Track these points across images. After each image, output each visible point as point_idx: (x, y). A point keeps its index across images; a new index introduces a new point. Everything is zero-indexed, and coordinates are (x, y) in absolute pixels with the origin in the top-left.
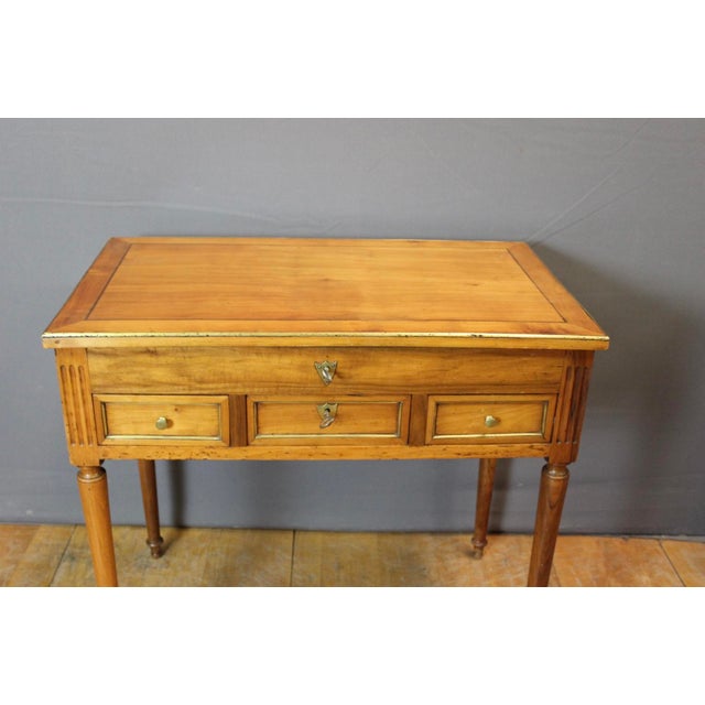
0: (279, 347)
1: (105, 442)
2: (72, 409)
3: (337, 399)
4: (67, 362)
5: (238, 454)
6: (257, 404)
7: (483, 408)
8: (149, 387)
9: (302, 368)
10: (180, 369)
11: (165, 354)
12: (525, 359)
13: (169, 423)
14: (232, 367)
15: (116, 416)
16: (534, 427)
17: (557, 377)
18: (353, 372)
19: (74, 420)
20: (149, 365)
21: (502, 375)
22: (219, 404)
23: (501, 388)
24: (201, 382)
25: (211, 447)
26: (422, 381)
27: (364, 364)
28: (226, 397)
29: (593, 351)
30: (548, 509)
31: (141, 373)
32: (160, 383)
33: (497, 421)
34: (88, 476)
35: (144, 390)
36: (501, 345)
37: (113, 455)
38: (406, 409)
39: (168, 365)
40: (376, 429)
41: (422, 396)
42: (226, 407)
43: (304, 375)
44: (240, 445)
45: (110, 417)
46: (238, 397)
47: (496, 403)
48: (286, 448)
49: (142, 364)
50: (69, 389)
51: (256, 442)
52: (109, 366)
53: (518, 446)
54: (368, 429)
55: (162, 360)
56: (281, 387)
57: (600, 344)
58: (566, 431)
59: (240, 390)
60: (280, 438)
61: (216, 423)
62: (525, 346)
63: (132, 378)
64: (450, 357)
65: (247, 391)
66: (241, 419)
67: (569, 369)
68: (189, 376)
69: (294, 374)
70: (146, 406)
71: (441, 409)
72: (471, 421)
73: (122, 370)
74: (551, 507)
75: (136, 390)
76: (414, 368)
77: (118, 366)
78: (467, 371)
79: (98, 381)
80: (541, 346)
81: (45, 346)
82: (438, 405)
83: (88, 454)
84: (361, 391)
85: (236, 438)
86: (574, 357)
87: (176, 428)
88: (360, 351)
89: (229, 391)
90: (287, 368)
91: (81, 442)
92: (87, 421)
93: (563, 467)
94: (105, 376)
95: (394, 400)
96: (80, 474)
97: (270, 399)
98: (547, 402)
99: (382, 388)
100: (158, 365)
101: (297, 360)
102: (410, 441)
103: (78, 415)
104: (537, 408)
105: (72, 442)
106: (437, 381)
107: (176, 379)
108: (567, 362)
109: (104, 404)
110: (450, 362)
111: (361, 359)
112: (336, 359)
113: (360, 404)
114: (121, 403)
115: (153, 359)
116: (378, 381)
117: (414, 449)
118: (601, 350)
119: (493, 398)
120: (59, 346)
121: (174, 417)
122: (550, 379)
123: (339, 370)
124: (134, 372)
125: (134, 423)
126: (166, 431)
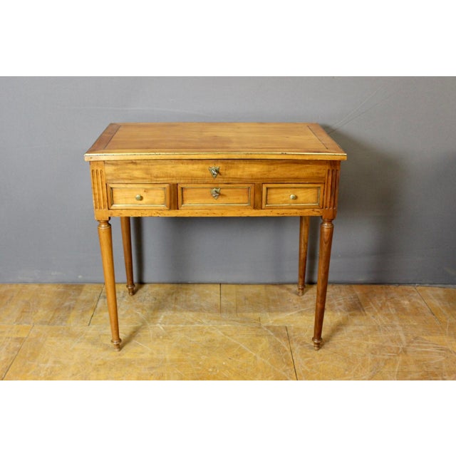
0: (192, 160)
1: (112, 208)
2: (96, 191)
3: (220, 186)
4: (95, 168)
5: (174, 213)
6: (182, 188)
7: (289, 190)
8: (133, 180)
9: (204, 170)
10: (147, 171)
11: (140, 164)
12: (308, 165)
13: (141, 198)
14: (171, 169)
15: (117, 194)
16: (314, 201)
17: (323, 175)
18: (227, 172)
19: (97, 196)
20: (132, 169)
21: (297, 174)
22: (165, 188)
23: (297, 180)
24: (157, 177)
25: (161, 210)
26: (259, 177)
27: (231, 168)
28: (168, 185)
29: (340, 161)
30: (324, 244)
31: (129, 173)
32: (138, 178)
33: (296, 198)
34: (103, 226)
35: (130, 182)
36: (295, 158)
37: (116, 214)
38: (252, 190)
39: (141, 169)
40: (238, 201)
41: (259, 184)
42: (168, 190)
43: (204, 174)
44: (175, 209)
45: (114, 195)
46: (174, 185)
47: (295, 188)
48: (196, 211)
49: (129, 169)
50: (96, 182)
51: (182, 208)
52: (115, 170)
53: (307, 210)
54: (235, 201)
55: (139, 167)
56: (194, 180)
57: (342, 157)
58: (330, 202)
59: (174, 181)
60: (194, 205)
61: (163, 198)
62: (307, 158)
63: (125, 176)
64: (272, 164)
65: (178, 182)
66: (175, 196)
67: (329, 170)
68: (151, 174)
69: (200, 173)
70: (131, 189)
71: (270, 191)
72: (283, 197)
73: (120, 172)
74: (326, 243)
75: (126, 182)
76: (255, 170)
77: (118, 170)
78: (280, 171)
79: (109, 178)
80: (314, 158)
81: (86, 160)
82: (267, 189)
83: (103, 214)
84: (231, 182)
85: (173, 206)
86: (331, 165)
87: (145, 200)
88: (230, 161)
89: (169, 182)
90: (195, 170)
91: (100, 208)
92: (103, 197)
93: (330, 221)
94: (112, 175)
95: (246, 186)
96: (100, 226)
97: (189, 186)
98: (319, 187)
99: (241, 181)
100: (137, 169)
101: (201, 166)
102: (255, 208)
103: (99, 195)
104: (315, 191)
105: (96, 208)
106: (266, 176)
107: (145, 176)
108: (328, 167)
109: (112, 188)
110: (272, 167)
111: (230, 165)
112: (219, 166)
113: (231, 188)
114: (119, 188)
115: (134, 166)
116: (238, 177)
117: (257, 211)
118: (344, 161)
119: (294, 185)
120: (92, 160)
121: (144, 195)
122: (320, 175)
123: (220, 171)
124: (126, 173)
125: (125, 198)
126: (140, 202)
